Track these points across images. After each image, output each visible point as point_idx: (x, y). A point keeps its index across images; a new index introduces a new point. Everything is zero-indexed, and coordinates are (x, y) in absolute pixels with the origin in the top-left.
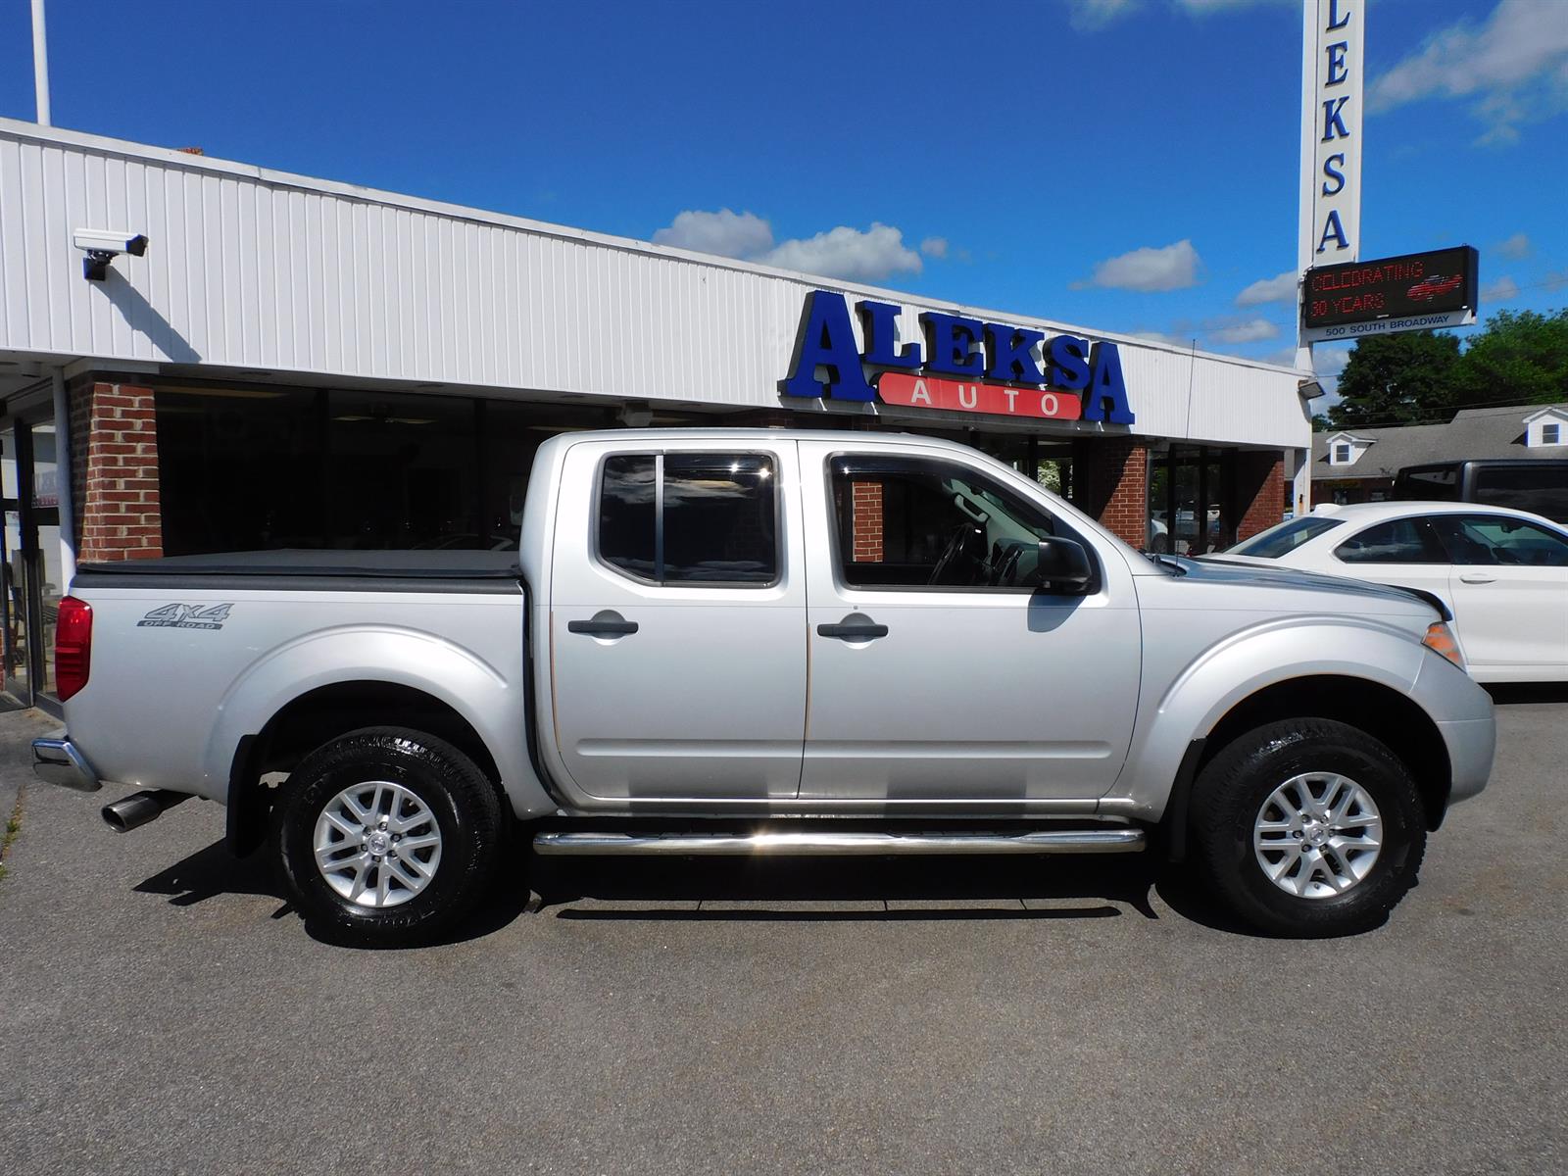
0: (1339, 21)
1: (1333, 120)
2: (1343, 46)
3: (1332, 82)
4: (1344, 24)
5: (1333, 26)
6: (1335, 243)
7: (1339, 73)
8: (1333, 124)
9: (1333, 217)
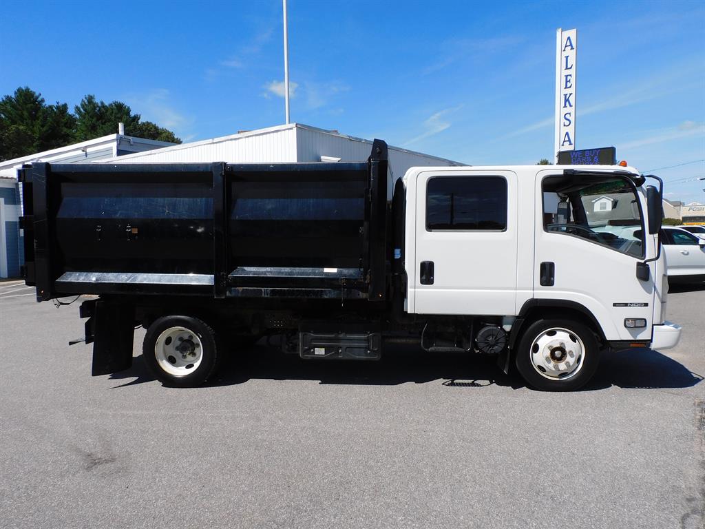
0: (569, 66)
1: (567, 100)
2: (571, 75)
3: (566, 87)
4: (571, 68)
5: (567, 68)
6: (568, 143)
7: (569, 85)
8: (567, 103)
9: (567, 134)
